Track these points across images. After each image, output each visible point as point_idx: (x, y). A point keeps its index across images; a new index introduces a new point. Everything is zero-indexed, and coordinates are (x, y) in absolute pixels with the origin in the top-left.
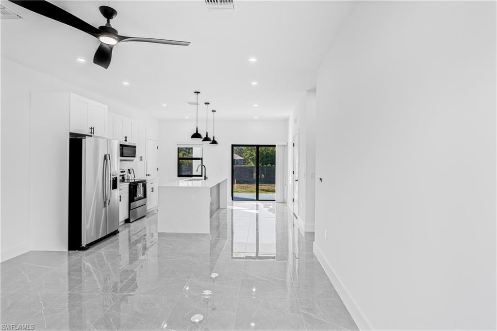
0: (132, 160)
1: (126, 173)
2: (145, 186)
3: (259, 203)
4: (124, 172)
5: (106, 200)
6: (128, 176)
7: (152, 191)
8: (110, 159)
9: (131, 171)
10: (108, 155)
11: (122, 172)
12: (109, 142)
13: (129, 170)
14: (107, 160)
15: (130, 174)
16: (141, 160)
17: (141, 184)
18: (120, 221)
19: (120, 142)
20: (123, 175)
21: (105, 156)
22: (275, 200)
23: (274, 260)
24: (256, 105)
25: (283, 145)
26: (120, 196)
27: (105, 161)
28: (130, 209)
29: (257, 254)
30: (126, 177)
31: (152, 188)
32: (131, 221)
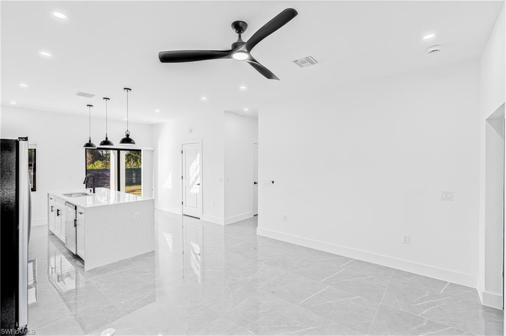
25: (150, 150)
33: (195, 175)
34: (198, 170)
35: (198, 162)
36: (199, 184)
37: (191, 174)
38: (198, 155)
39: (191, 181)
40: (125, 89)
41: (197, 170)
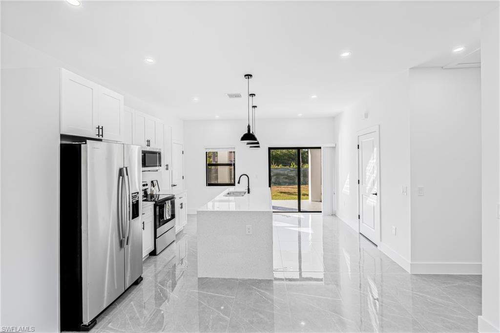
0: (157, 171)
1: (149, 187)
2: (173, 204)
3: (301, 215)
4: (147, 185)
5: (124, 237)
6: (151, 189)
7: (182, 208)
8: (127, 175)
9: (155, 182)
10: (125, 169)
11: (144, 185)
12: (125, 148)
13: (152, 182)
14: (123, 177)
15: (154, 187)
16: (167, 169)
17: (170, 201)
18: (143, 257)
19: (142, 147)
20: (146, 189)
21: (121, 170)
22: (321, 212)
23: (322, 282)
24: (314, 97)
25: (330, 147)
26: (143, 223)
27: (121, 177)
28: (155, 237)
29: (300, 274)
30: (149, 192)
31: (182, 204)
32: (158, 252)
33: (371, 180)
34: (375, 171)
35: (375, 161)
36: (376, 194)
37: (367, 177)
38: (375, 149)
39: (368, 188)
40: (245, 76)
41: (373, 173)
